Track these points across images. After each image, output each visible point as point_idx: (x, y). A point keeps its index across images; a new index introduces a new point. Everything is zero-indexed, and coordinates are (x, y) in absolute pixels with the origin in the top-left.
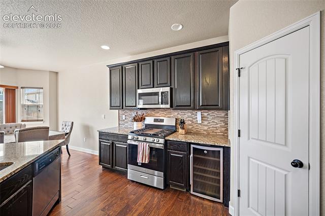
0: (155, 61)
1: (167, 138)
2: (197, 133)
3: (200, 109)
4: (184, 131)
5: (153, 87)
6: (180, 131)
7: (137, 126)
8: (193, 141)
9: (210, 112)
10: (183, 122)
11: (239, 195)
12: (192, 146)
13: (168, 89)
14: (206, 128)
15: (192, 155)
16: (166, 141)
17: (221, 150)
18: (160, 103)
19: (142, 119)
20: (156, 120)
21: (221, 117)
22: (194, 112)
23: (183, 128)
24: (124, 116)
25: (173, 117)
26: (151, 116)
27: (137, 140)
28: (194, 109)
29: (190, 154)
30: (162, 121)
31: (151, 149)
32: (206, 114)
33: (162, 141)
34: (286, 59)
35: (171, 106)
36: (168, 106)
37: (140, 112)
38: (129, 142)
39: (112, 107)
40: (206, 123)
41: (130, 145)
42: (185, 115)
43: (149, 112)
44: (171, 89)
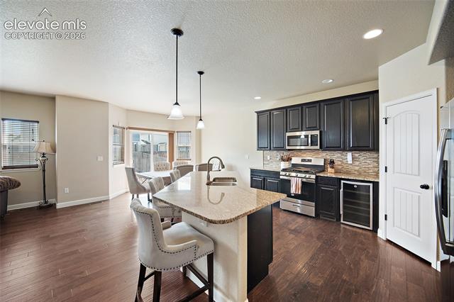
0: (304, 107)
1: (318, 174)
2: (348, 173)
3: (350, 150)
4: (333, 170)
5: (302, 130)
6: (330, 169)
7: (284, 165)
8: (343, 177)
9: (362, 153)
10: (332, 162)
11: (386, 219)
12: (342, 181)
13: (317, 132)
14: (357, 168)
15: (342, 190)
16: (317, 177)
17: (371, 185)
18: (310, 145)
19: (289, 159)
20: (303, 160)
21: (374, 158)
22: (344, 153)
23: (333, 167)
24: (269, 157)
25: (321, 158)
26: (297, 156)
27: (289, 176)
28: (344, 150)
29: (340, 189)
30: (310, 161)
31: (303, 182)
32: (357, 155)
33: (313, 177)
34: (419, 115)
35: (321, 147)
36: (318, 147)
37: (285, 153)
38: (281, 177)
39: (259, 148)
40: (357, 163)
41: (282, 179)
42: (335, 156)
43: (295, 153)
44: (321, 132)
